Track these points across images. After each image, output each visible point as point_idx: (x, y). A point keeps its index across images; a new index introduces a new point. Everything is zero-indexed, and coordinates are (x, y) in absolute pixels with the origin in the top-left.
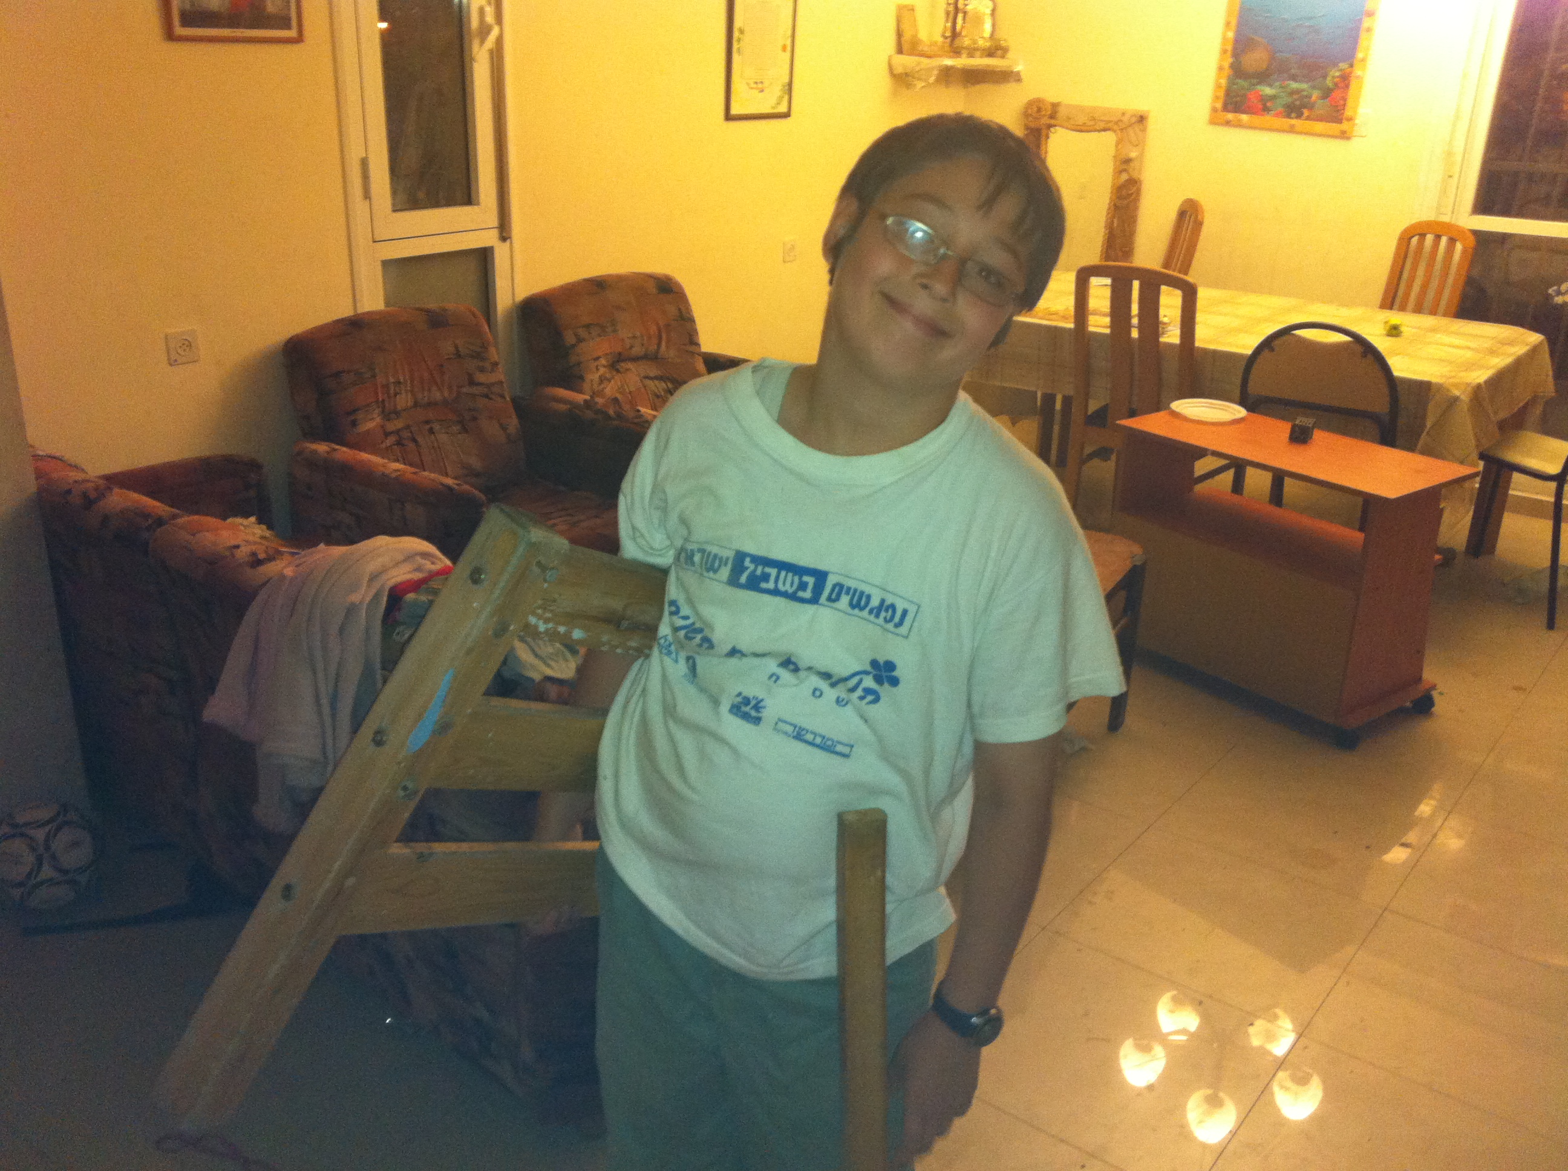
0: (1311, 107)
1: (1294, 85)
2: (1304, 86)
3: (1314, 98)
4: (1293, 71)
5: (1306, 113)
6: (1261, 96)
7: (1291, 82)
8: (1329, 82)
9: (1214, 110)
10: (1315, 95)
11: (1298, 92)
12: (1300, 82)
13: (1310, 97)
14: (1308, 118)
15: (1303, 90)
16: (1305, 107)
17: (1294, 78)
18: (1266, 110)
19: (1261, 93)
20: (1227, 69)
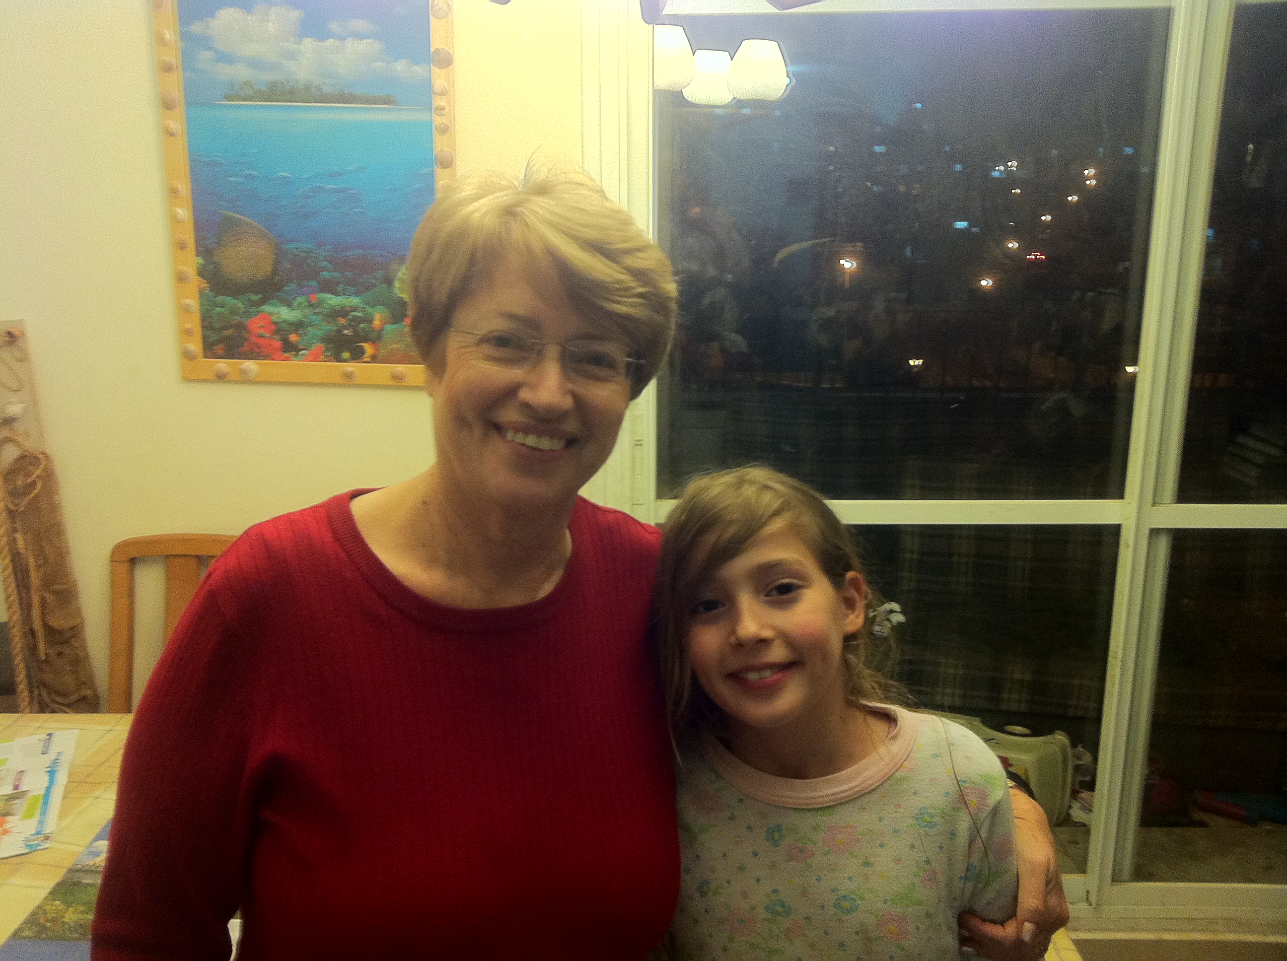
0: (375, 338)
1: (333, 301)
2: (355, 301)
3: (377, 323)
4: (325, 274)
5: (367, 349)
6: (276, 323)
7: (328, 296)
9: (188, 356)
10: (378, 317)
11: (342, 312)
12: (344, 293)
13: (370, 321)
14: (374, 359)
15: (354, 309)
17: (329, 287)
18: (290, 348)
19: (274, 318)
20: (195, 282)
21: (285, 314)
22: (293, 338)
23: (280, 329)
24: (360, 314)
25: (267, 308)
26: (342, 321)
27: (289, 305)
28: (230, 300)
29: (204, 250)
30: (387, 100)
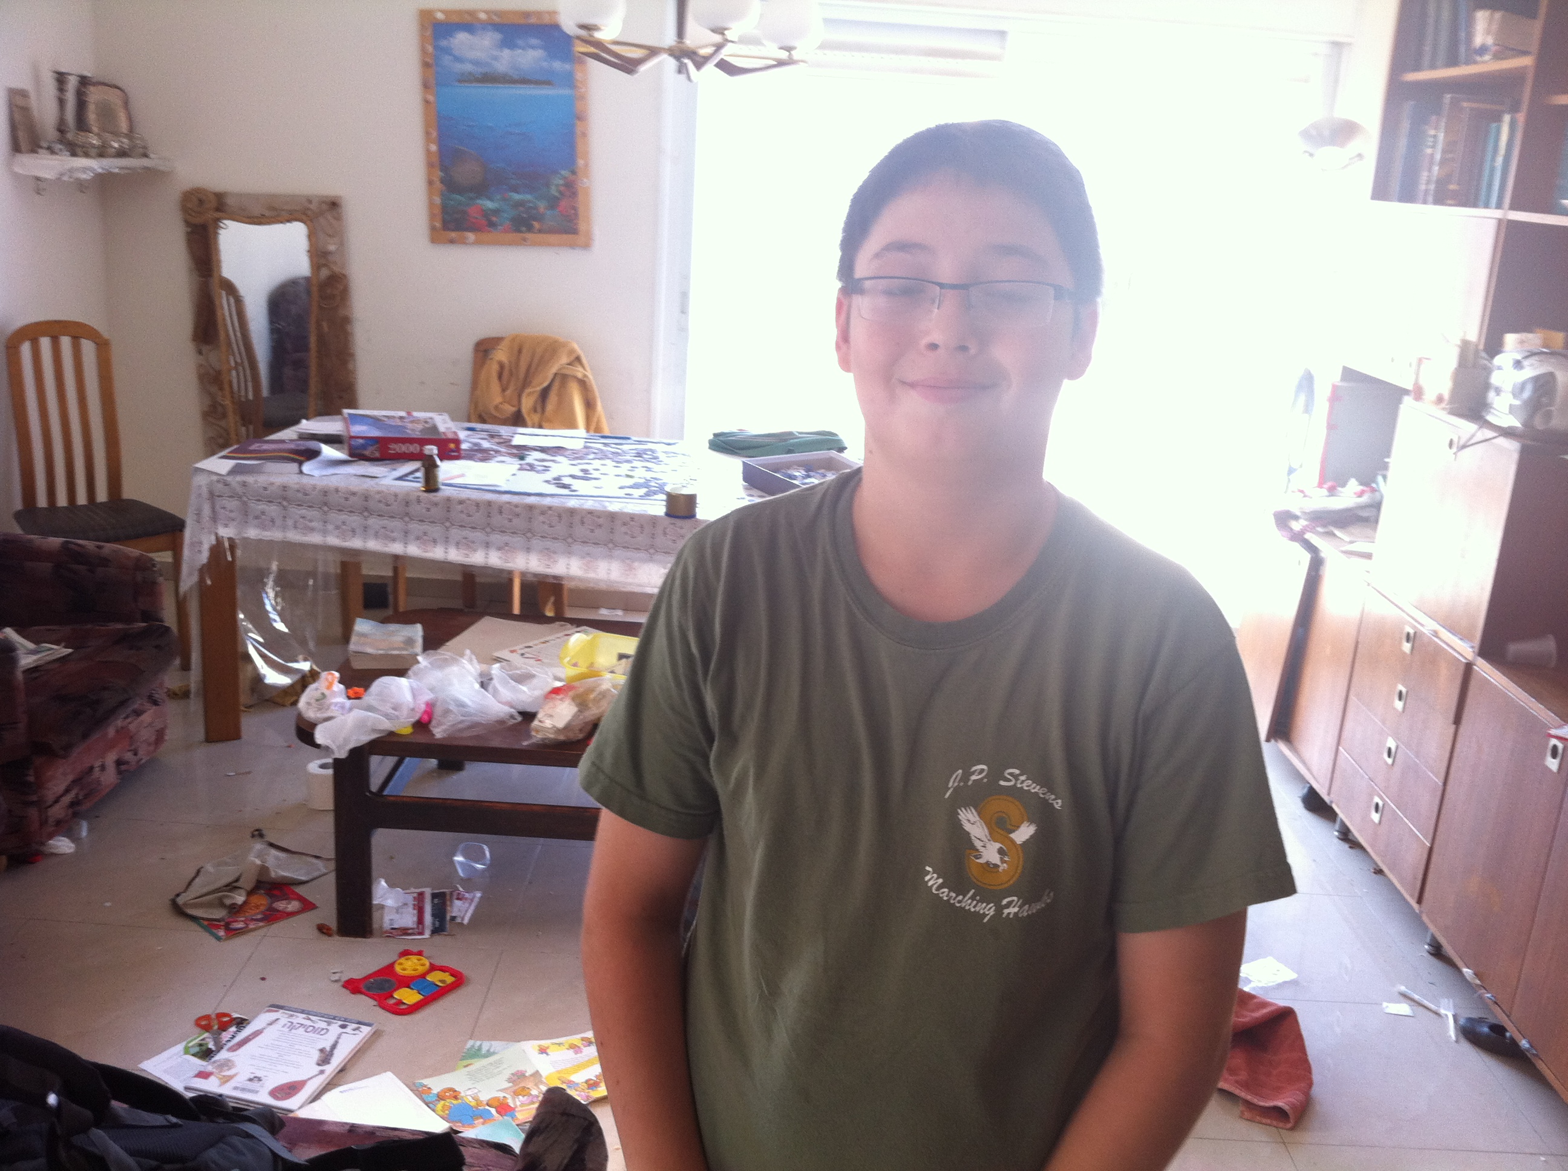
0: (539, 218)
1: (517, 197)
2: (528, 197)
5: (536, 225)
8: (554, 191)
9: (434, 229)
10: (542, 205)
11: (521, 204)
14: (540, 231)
15: (529, 201)
16: (535, 219)
18: (492, 225)
20: (438, 184)
21: (489, 205)
22: (494, 219)
23: (485, 213)
24: (531, 205)
25: (479, 202)
26: (521, 209)
27: (491, 199)
28: (458, 197)
29: (444, 168)
30: (548, 83)
